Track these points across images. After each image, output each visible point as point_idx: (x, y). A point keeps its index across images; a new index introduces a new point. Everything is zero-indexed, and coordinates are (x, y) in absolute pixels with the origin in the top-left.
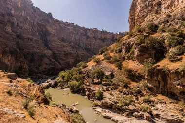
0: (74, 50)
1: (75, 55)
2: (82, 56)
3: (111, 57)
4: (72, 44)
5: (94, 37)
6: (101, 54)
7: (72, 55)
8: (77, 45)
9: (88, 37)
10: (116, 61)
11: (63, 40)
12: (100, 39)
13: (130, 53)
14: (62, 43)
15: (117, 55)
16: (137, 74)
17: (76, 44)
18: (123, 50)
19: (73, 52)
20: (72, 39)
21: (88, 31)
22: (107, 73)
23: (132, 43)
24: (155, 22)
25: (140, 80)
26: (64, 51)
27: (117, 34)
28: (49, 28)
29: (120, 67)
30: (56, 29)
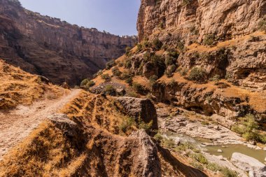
0: (66, 62)
1: (70, 69)
2: (80, 69)
3: (121, 73)
4: (61, 51)
5: (93, 42)
6: (109, 68)
7: (65, 69)
8: (69, 54)
9: (84, 42)
10: (127, 77)
11: (46, 46)
12: (101, 44)
13: (139, 69)
14: (46, 51)
15: (127, 70)
16: (145, 88)
17: (67, 52)
18: (133, 65)
19: (65, 64)
20: (61, 44)
21: (83, 32)
22: (119, 90)
23: (140, 59)
24: (160, 39)
25: (147, 93)
26: (53, 64)
27: (123, 37)
28: (20, 27)
29: (130, 83)
30: (33, 29)
